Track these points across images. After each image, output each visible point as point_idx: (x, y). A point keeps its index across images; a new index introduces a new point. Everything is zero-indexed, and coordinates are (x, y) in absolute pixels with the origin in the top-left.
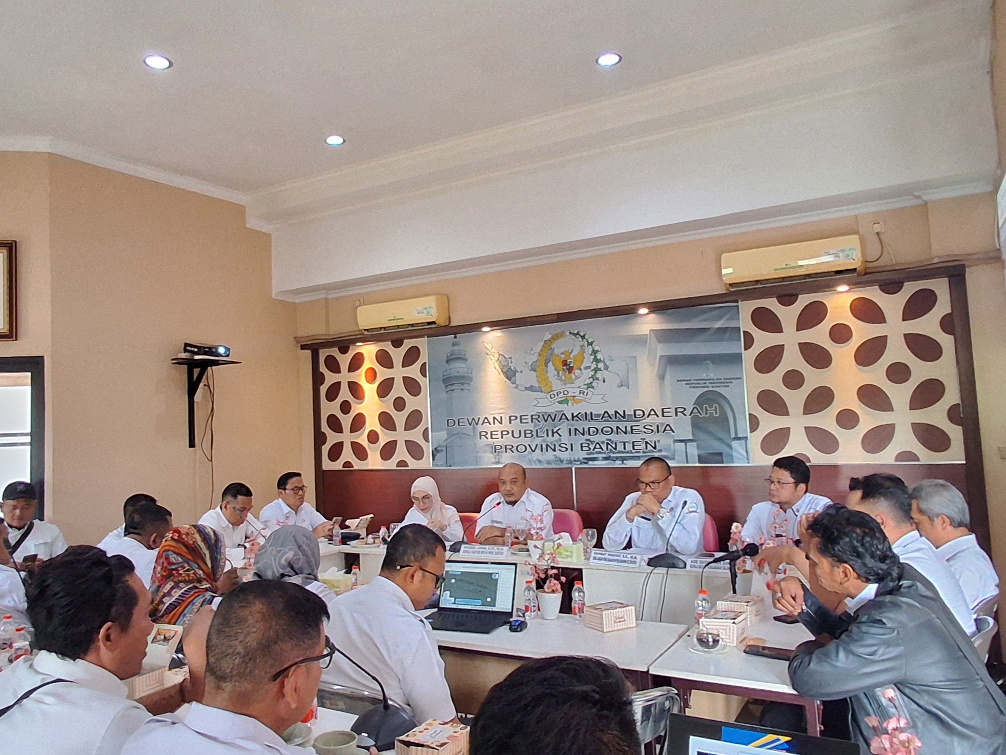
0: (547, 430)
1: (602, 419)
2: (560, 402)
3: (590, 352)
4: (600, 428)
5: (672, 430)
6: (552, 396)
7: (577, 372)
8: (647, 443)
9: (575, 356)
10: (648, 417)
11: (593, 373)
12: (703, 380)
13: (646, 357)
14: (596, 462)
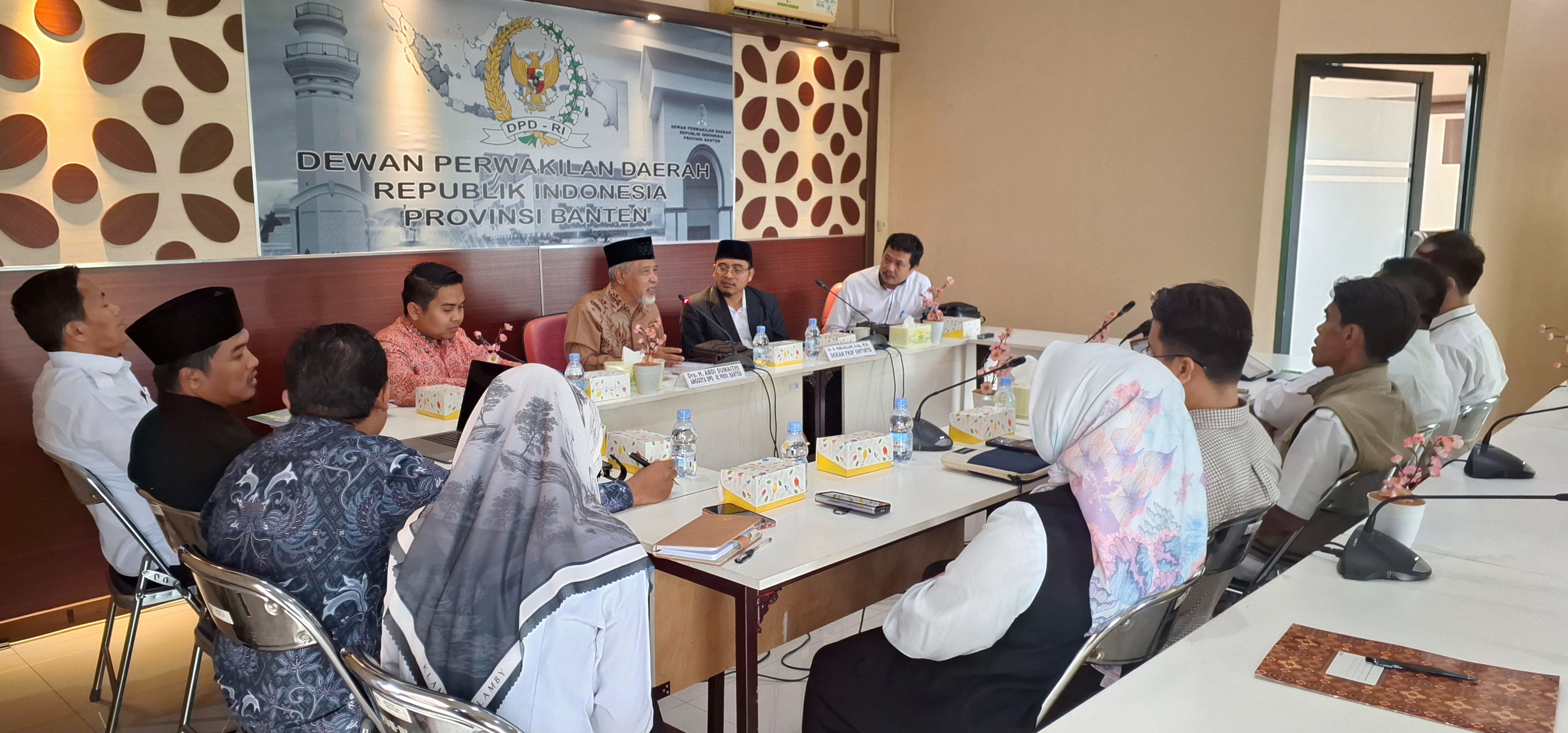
0: (502, 186)
1: (582, 173)
2: (524, 140)
3: (568, 64)
4: (579, 187)
5: (663, 194)
6: (512, 128)
7: (549, 91)
8: (636, 211)
9: (546, 66)
10: (638, 175)
11: (571, 98)
12: (697, 129)
13: (638, 86)
14: (571, 241)
